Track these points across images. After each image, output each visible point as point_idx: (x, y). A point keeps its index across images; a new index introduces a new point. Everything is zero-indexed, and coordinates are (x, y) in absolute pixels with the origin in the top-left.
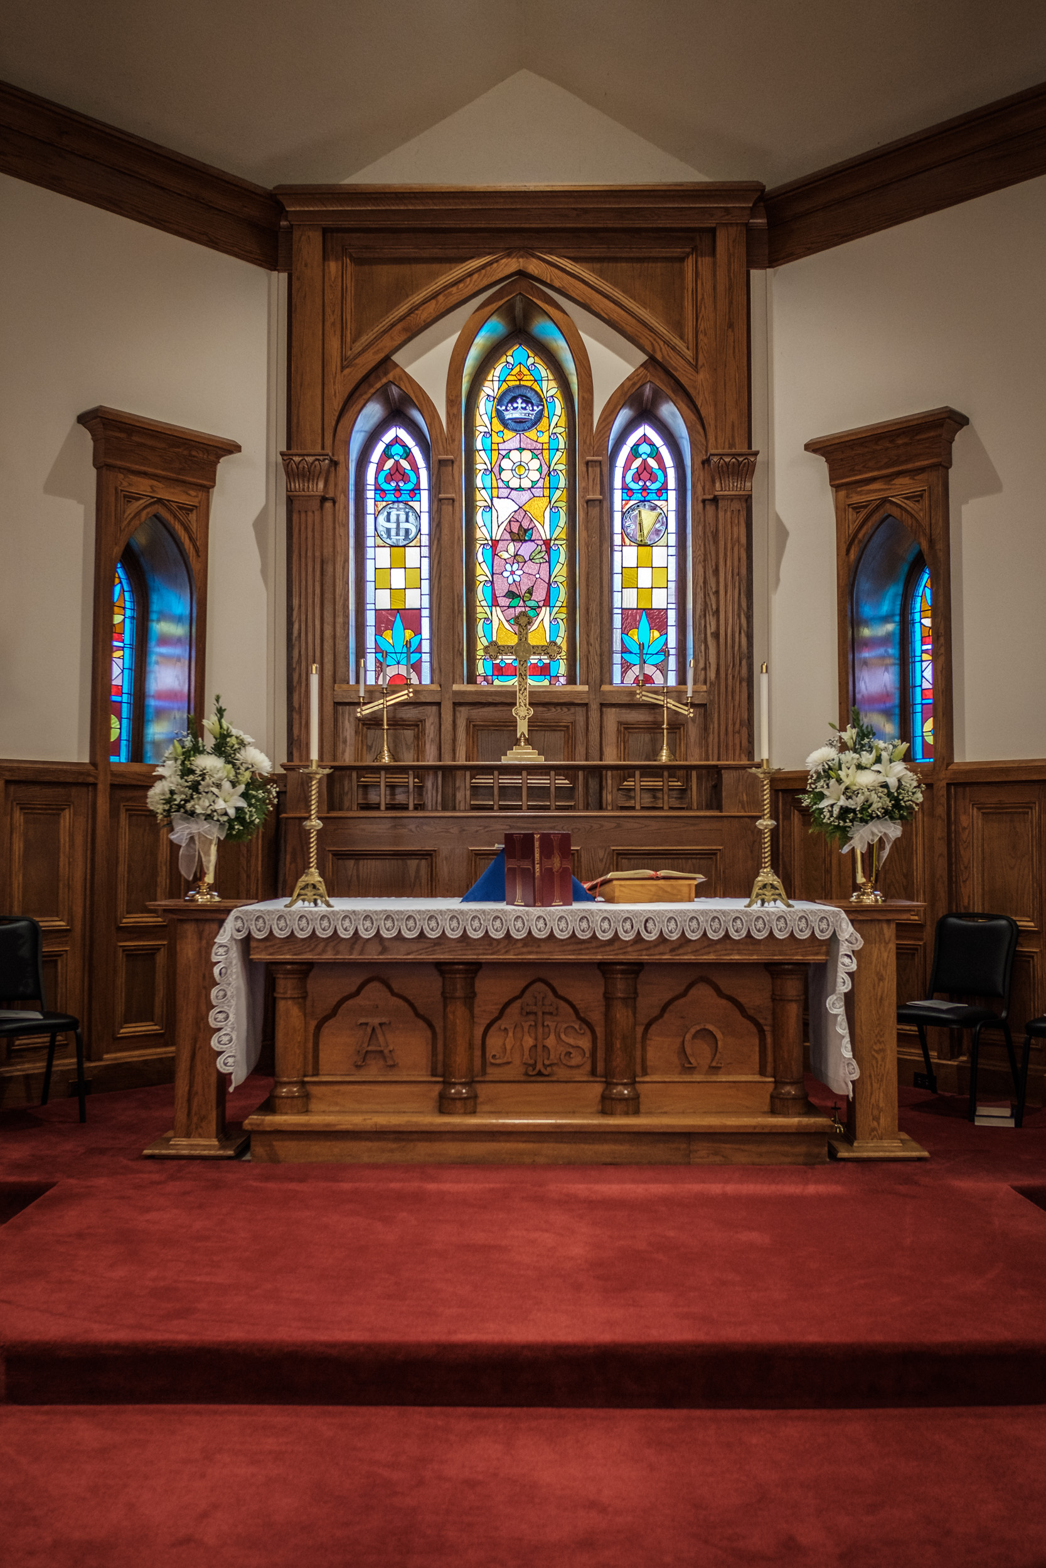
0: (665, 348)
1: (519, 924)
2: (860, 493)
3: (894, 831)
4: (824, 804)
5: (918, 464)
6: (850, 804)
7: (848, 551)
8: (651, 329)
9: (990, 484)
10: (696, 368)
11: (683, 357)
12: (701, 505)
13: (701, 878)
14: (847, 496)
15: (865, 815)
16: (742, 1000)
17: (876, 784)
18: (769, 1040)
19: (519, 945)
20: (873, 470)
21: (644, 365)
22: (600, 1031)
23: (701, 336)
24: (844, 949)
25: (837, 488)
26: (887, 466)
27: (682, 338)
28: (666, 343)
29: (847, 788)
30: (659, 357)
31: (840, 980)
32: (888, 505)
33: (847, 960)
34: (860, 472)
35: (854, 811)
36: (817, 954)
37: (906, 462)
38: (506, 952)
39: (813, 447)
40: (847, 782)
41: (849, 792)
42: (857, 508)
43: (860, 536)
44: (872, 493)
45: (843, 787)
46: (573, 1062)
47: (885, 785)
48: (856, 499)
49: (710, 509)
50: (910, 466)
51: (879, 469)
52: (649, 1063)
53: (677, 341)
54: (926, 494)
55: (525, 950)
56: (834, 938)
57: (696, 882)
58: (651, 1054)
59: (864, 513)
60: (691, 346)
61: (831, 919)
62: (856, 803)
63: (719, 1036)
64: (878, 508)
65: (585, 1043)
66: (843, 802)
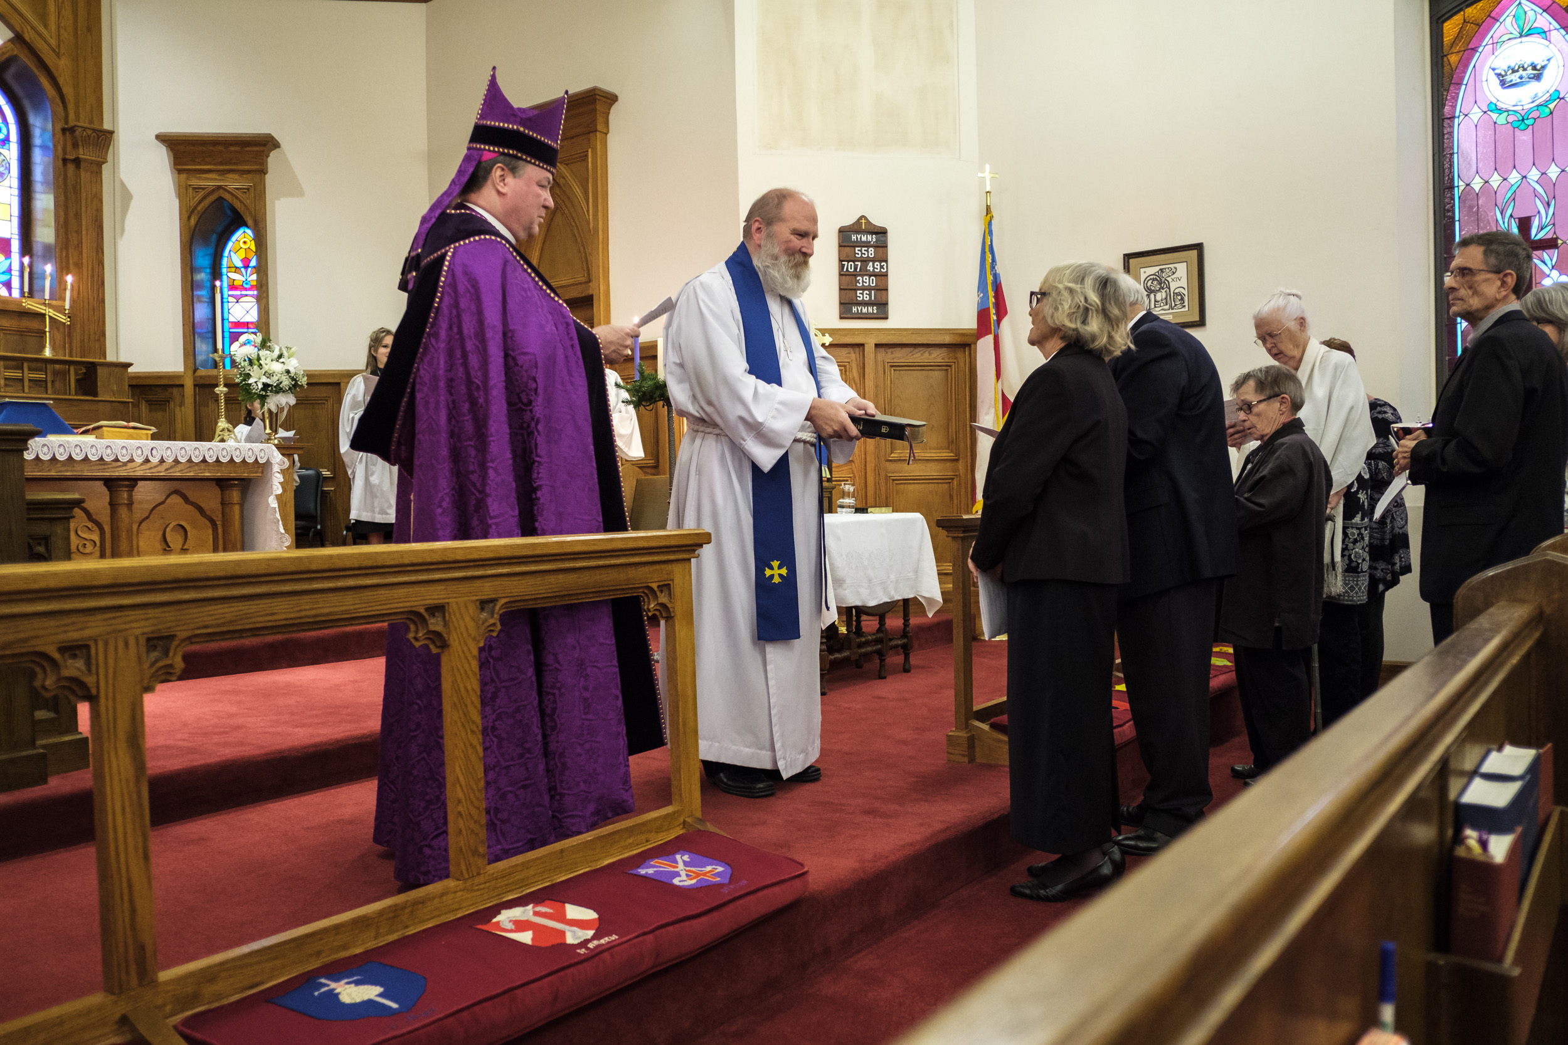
0: (32, 32)
1: (62, 450)
2: (199, 179)
3: (292, 400)
4: (251, 381)
5: (246, 167)
6: (268, 381)
7: (189, 218)
8: (21, 15)
9: (296, 191)
10: (58, 55)
11: (49, 45)
12: (60, 163)
13: (154, 430)
14: (188, 179)
15: (278, 389)
16: (203, 505)
17: (283, 370)
18: (220, 531)
19: (59, 465)
20: (210, 164)
21: (11, 40)
22: (107, 528)
23: (62, 31)
24: (276, 468)
25: (180, 171)
26: (221, 164)
27: (46, 26)
28: (33, 28)
29: (265, 372)
30: (27, 37)
31: (275, 487)
32: (221, 191)
33: (278, 475)
34: (199, 164)
35: (271, 386)
36: (256, 473)
37: (234, 164)
38: (49, 471)
39: (162, 138)
40: (266, 368)
41: (269, 375)
42: (196, 189)
43: (199, 208)
44: (210, 182)
45: (263, 371)
46: (87, 551)
47: (288, 372)
48: (195, 182)
49: (71, 167)
50: (240, 167)
51: (215, 164)
52: (140, 549)
53: (42, 29)
54: (252, 190)
55: (63, 469)
56: (268, 463)
57: (151, 432)
58: (141, 544)
59: (201, 194)
60: (54, 36)
61: (267, 451)
62: (272, 381)
63: (188, 528)
64: (213, 191)
65: (96, 537)
66: (264, 380)
